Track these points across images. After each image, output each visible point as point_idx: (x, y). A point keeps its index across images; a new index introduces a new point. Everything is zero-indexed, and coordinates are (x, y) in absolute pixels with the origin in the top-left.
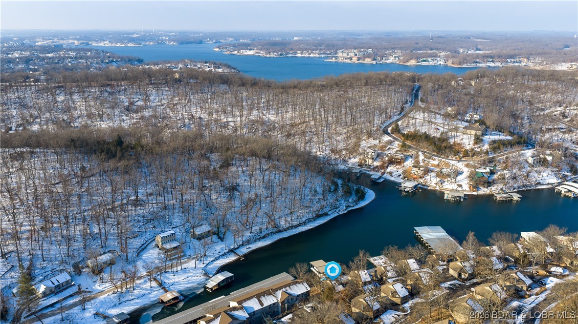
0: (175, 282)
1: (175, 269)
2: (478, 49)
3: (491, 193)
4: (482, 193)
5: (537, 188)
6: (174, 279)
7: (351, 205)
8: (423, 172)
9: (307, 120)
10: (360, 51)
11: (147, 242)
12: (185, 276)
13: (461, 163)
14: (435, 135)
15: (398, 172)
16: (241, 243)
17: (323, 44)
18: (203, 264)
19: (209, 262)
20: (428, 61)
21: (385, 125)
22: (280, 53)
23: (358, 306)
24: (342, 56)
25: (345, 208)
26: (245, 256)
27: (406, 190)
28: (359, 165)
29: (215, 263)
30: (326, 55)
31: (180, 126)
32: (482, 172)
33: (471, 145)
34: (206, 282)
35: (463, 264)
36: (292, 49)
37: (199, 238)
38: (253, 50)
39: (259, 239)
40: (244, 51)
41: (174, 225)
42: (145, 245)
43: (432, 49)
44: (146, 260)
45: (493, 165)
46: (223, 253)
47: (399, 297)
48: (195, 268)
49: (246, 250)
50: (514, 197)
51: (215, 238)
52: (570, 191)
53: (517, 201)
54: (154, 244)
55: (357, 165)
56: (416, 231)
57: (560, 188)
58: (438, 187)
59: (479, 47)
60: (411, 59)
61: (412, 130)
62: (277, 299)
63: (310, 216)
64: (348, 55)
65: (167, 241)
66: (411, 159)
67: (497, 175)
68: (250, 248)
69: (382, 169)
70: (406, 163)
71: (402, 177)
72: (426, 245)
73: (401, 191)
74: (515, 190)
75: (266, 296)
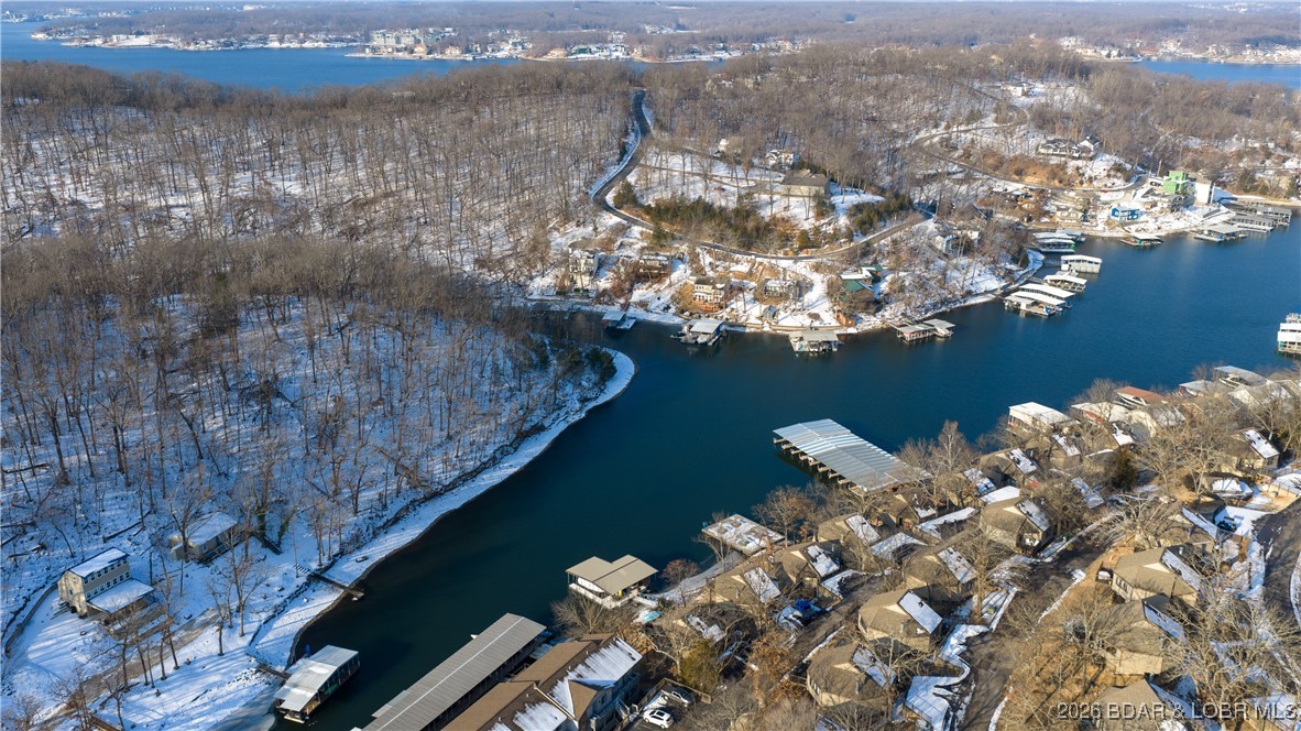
0: (167, 716)
1: (156, 671)
2: (680, 27)
3: (885, 326)
4: (866, 328)
5: (967, 303)
6: (162, 704)
7: (591, 395)
8: (723, 293)
9: (394, 189)
10: (427, 33)
11: (27, 600)
12: (194, 689)
13: (801, 264)
14: (723, 203)
15: (662, 300)
16: (336, 549)
17: (329, 17)
18: (243, 635)
19: (257, 625)
20: (590, 52)
21: (596, 188)
22: (222, 40)
23: (839, 686)
24: (385, 44)
25: (578, 406)
26: (361, 584)
27: (700, 340)
28: (558, 293)
29: (278, 624)
30: (344, 45)
31: (19, 231)
32: (856, 280)
33: (812, 221)
34: (277, 695)
35: (1022, 509)
36: (253, 31)
37: (206, 559)
38: (148, 34)
39: (384, 527)
40: (122, 37)
41: (109, 528)
42: (26, 612)
43: (587, 27)
44: (44, 664)
45: (870, 262)
46: (292, 589)
47: (926, 634)
48: (221, 654)
49: (358, 565)
50: (939, 329)
51: (255, 547)
52: (1036, 303)
53: (946, 337)
54: (55, 602)
55: (553, 292)
56: (779, 437)
57: (1013, 297)
58: (766, 324)
59: (681, 21)
60: (552, 48)
61: (667, 195)
62: (564, 711)
63: (500, 439)
64: (398, 40)
65: (105, 585)
66: (682, 266)
67: (886, 284)
68: (365, 558)
69: (619, 298)
70: (675, 276)
71: (673, 310)
72: (821, 470)
73: (686, 344)
74: (929, 315)
75: (529, 710)
